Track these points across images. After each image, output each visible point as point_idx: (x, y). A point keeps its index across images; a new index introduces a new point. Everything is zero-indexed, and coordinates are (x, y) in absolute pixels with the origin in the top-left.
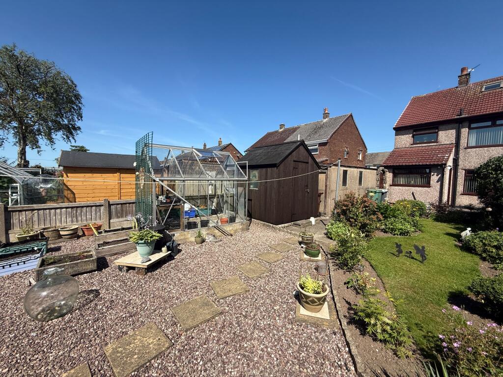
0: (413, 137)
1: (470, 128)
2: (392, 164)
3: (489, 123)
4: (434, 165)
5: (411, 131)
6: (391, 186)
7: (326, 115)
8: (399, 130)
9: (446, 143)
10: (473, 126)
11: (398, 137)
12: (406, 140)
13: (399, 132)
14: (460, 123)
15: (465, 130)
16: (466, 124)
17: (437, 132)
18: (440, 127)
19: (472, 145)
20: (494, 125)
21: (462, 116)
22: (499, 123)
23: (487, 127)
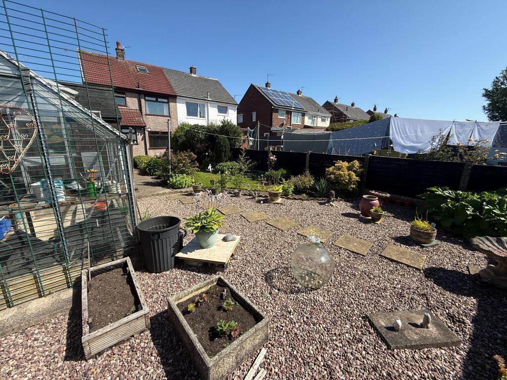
1: (145, 100)
3: (154, 99)
4: (139, 126)
9: (133, 108)
10: (147, 98)
14: (140, 94)
15: (143, 101)
16: (143, 96)
17: (125, 98)
18: (126, 93)
19: (148, 113)
20: (157, 101)
21: (140, 89)
22: (159, 100)
23: (154, 101)
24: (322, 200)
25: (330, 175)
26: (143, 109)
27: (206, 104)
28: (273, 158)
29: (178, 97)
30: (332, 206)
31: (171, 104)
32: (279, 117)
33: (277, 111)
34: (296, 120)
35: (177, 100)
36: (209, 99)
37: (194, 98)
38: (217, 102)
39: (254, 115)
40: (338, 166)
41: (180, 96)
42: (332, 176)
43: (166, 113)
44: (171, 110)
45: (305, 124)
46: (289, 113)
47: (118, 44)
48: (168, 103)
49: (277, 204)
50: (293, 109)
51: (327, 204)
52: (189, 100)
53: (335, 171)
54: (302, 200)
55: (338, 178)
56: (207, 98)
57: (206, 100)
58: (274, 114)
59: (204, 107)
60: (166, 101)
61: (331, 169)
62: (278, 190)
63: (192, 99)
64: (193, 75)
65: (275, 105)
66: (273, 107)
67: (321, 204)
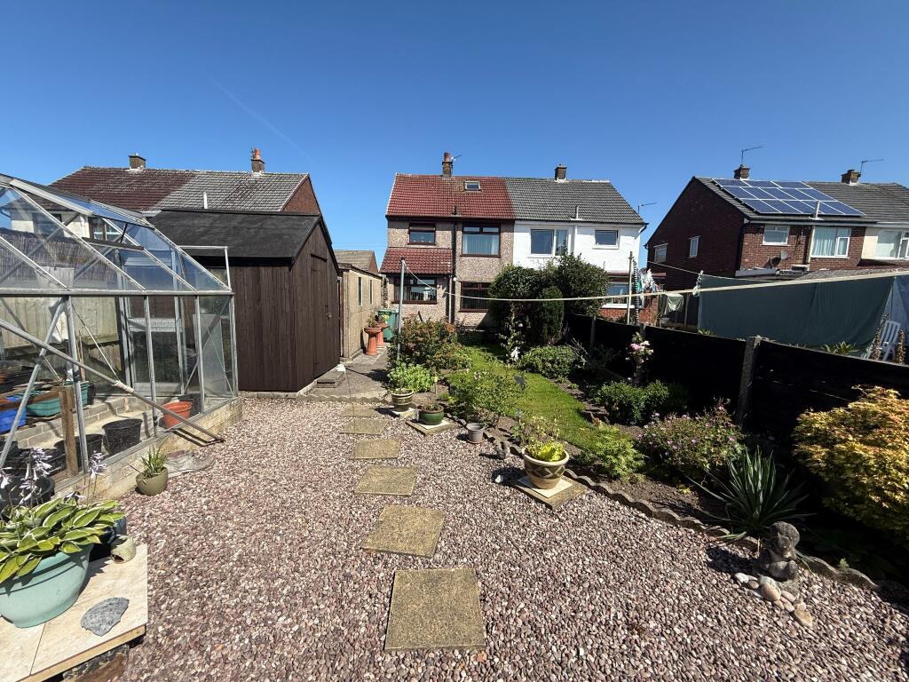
0: (409, 233)
1: (464, 232)
2: (393, 271)
3: (478, 229)
4: (440, 274)
5: (407, 224)
6: (393, 303)
7: (257, 165)
8: (394, 220)
9: (444, 246)
10: (466, 229)
11: (392, 230)
12: (401, 236)
13: (392, 223)
14: (456, 224)
15: (459, 233)
16: (460, 226)
17: (434, 232)
18: (437, 225)
19: (465, 252)
20: (481, 232)
21: (457, 216)
22: (485, 230)
23: (476, 233)
24: (741, 543)
25: (813, 441)
26: (459, 247)
27: (570, 230)
28: (641, 346)
29: (516, 222)
30: (767, 597)
31: (505, 235)
32: (764, 243)
33: (758, 229)
34: (826, 247)
35: (516, 227)
36: (578, 219)
37: (547, 221)
38: (594, 222)
39: (695, 243)
40: (865, 413)
41: (520, 220)
42: (819, 453)
43: (494, 251)
44: (502, 246)
45: (863, 257)
46: (801, 231)
47: (446, 155)
48: (499, 233)
49: (538, 501)
50: (817, 219)
51: (743, 577)
52: (537, 225)
53: (838, 432)
54: (649, 513)
55: (840, 469)
56: (575, 218)
57: (570, 221)
58: (748, 239)
59: (566, 235)
60: (496, 230)
61: (820, 419)
62: (548, 457)
63: (545, 223)
64: (559, 181)
65: (753, 216)
66: (746, 221)
67: (722, 562)
